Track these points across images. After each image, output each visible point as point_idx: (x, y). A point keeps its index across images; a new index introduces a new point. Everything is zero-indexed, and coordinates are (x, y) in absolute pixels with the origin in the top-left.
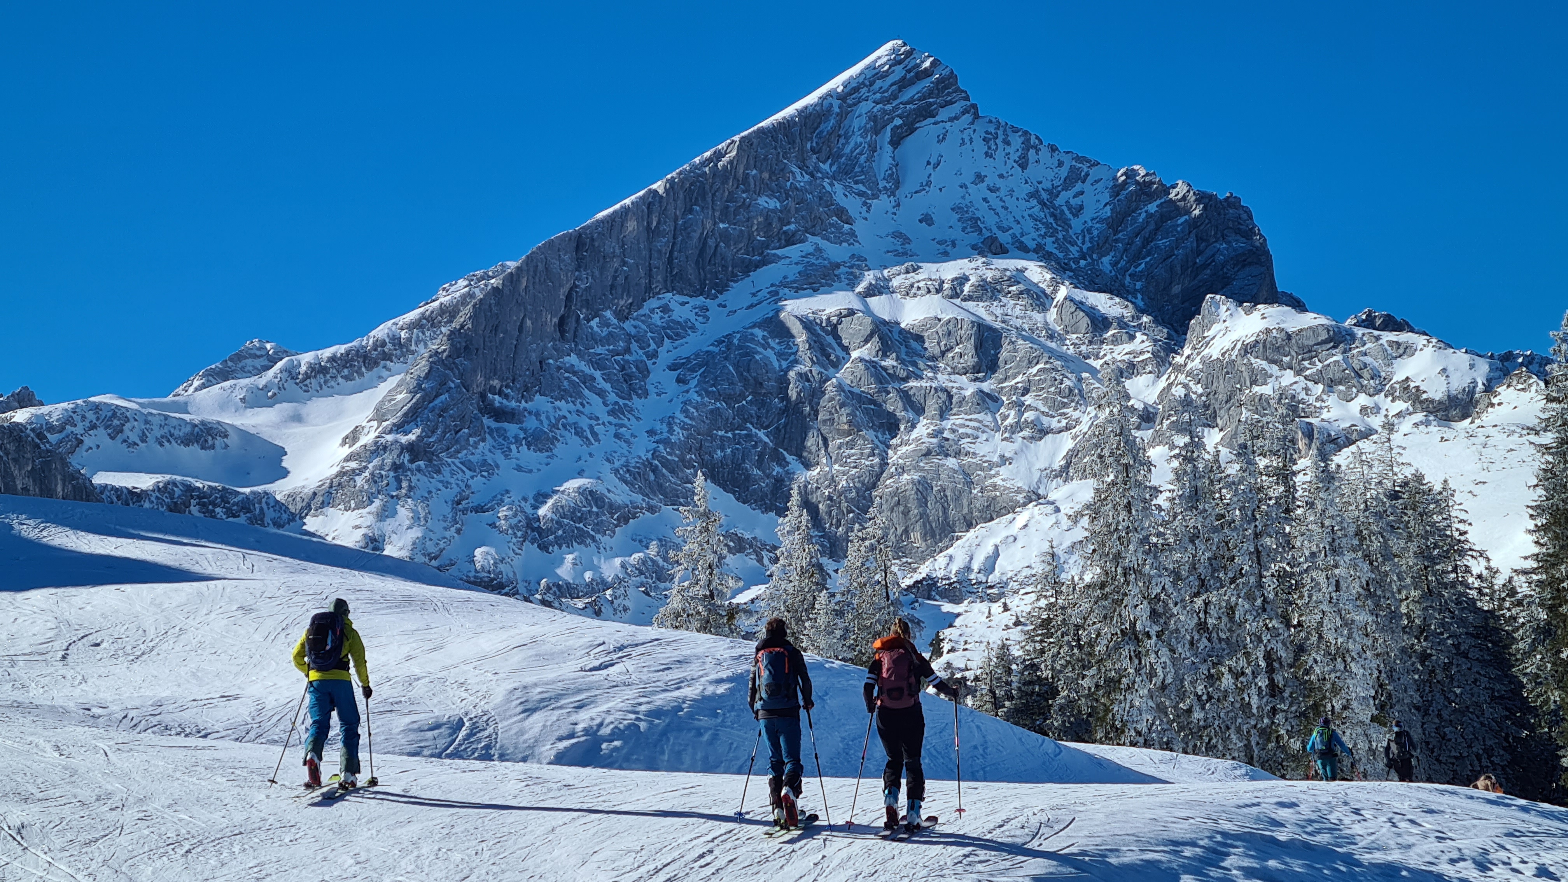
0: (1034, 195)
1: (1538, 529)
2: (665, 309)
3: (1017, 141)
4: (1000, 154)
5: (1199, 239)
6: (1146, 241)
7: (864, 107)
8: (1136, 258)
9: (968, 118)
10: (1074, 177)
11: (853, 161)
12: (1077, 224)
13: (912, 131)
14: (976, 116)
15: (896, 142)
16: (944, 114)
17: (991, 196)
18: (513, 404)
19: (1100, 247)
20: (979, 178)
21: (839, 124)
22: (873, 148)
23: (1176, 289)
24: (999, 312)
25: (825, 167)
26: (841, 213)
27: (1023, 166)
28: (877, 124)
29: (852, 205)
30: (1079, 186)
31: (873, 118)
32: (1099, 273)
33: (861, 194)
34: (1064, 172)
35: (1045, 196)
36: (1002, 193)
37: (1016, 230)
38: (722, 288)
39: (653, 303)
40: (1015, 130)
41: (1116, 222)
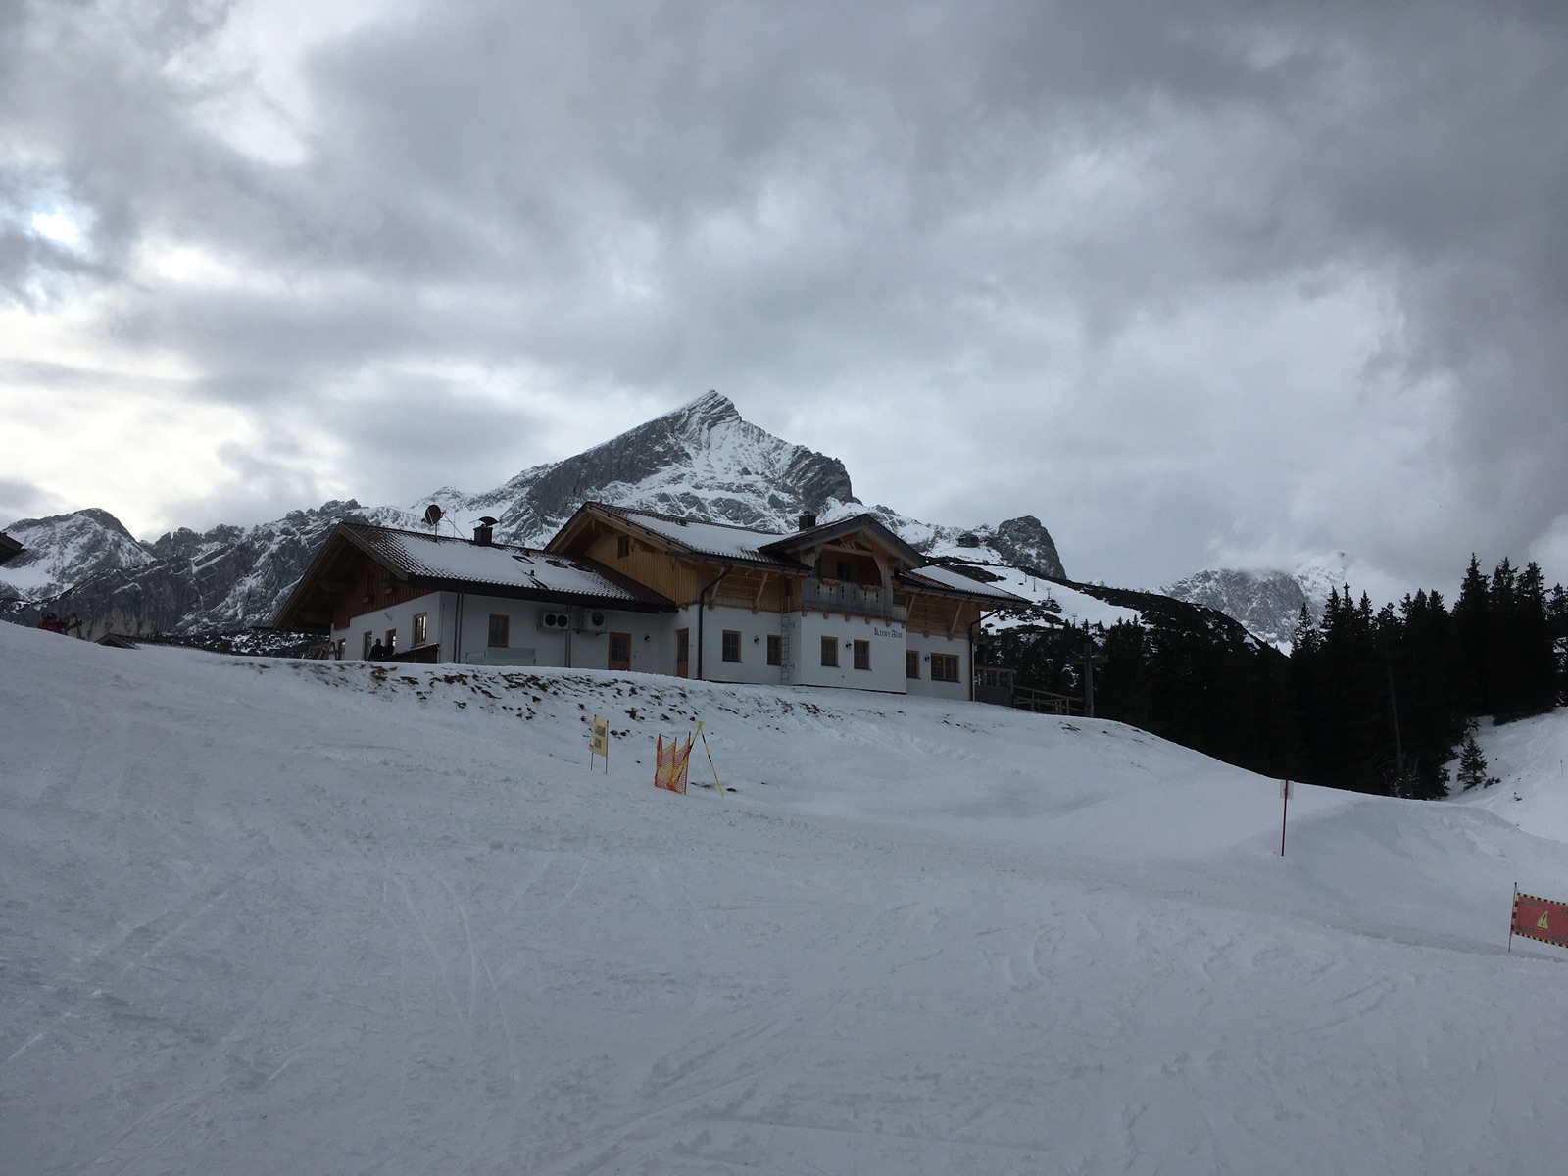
0: (762, 454)
2: (616, 487)
3: (756, 432)
4: (749, 437)
5: (824, 474)
6: (803, 474)
7: (697, 415)
8: (799, 481)
9: (738, 421)
10: (777, 448)
11: (692, 434)
12: (778, 466)
13: (715, 425)
14: (741, 421)
15: (709, 429)
16: (728, 419)
17: (746, 453)
18: (554, 520)
19: (788, 474)
20: (741, 445)
21: (688, 419)
22: (700, 430)
23: (814, 493)
24: (746, 497)
25: (681, 437)
26: (688, 456)
27: (758, 442)
28: (702, 421)
29: (691, 451)
30: (779, 451)
31: (700, 418)
32: (785, 485)
33: (695, 448)
34: (774, 445)
35: (766, 454)
36: (750, 452)
37: (755, 466)
38: (639, 480)
39: (611, 484)
40: (756, 428)
41: (792, 466)
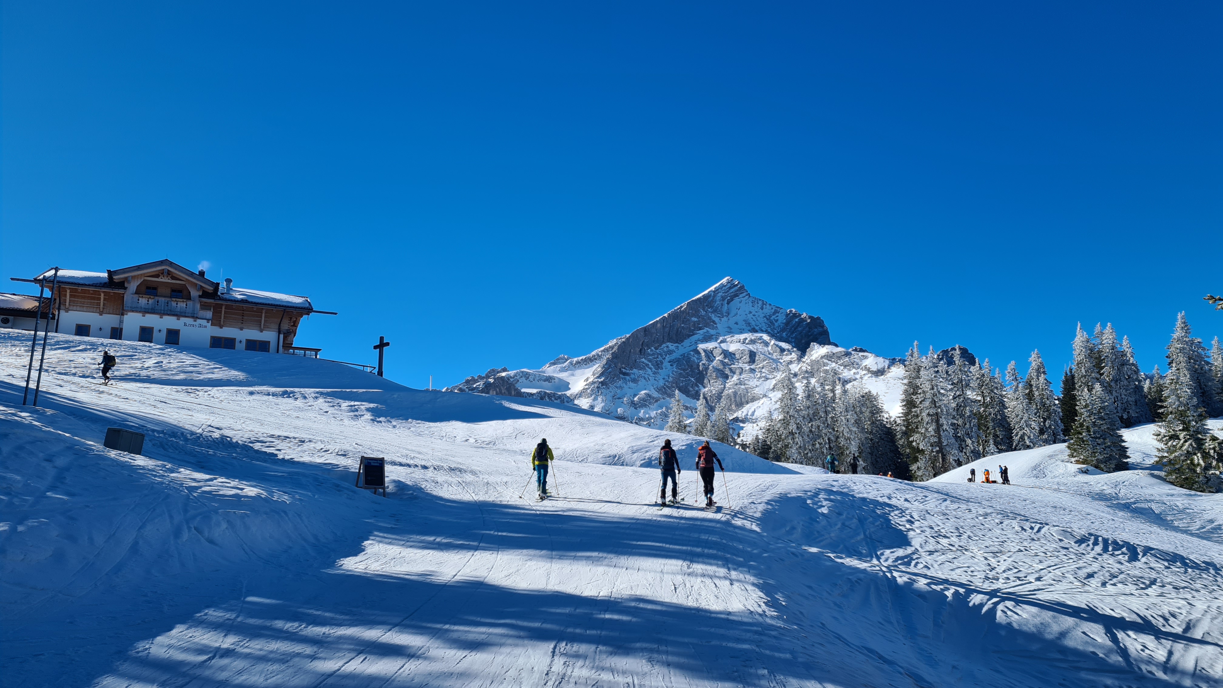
0: (765, 317)
1: (903, 406)
2: (667, 347)
3: (760, 303)
4: (756, 306)
5: (809, 328)
6: (795, 329)
7: (720, 294)
8: (793, 333)
9: (747, 297)
10: (776, 312)
11: (717, 308)
12: (776, 324)
13: (733, 300)
14: (750, 296)
15: (728, 303)
16: (741, 296)
17: (753, 317)
18: (628, 371)
19: (783, 330)
20: (750, 312)
21: (713, 299)
22: (722, 305)
23: (803, 341)
24: (755, 347)
25: (709, 310)
26: (714, 322)
27: (762, 309)
28: (723, 299)
29: (716, 320)
30: (777, 315)
31: (722, 297)
32: (782, 337)
33: (719, 317)
34: (773, 311)
35: (768, 317)
36: (756, 316)
37: (760, 326)
38: (682, 341)
39: (664, 345)
40: (760, 300)
41: (787, 324)
